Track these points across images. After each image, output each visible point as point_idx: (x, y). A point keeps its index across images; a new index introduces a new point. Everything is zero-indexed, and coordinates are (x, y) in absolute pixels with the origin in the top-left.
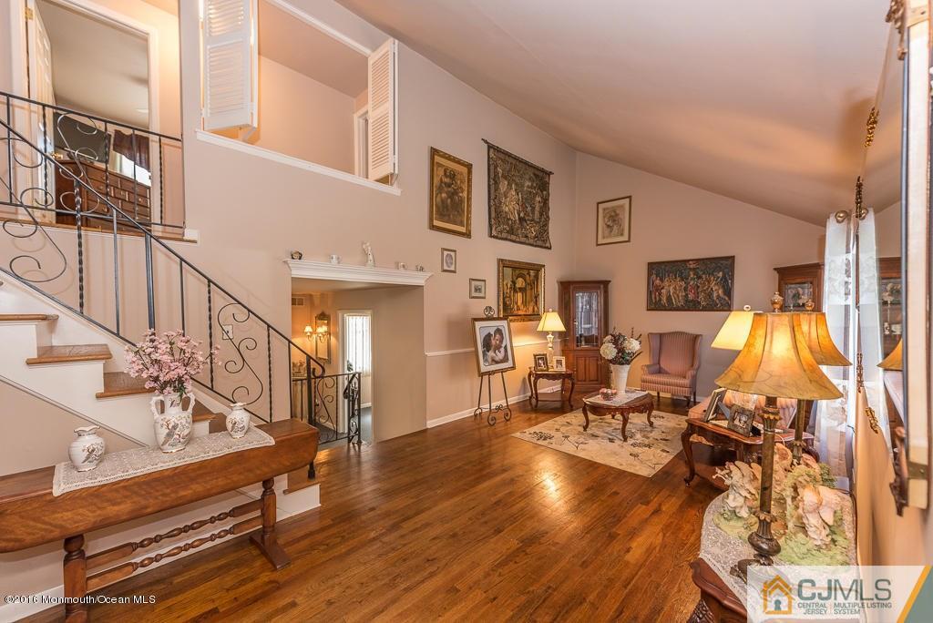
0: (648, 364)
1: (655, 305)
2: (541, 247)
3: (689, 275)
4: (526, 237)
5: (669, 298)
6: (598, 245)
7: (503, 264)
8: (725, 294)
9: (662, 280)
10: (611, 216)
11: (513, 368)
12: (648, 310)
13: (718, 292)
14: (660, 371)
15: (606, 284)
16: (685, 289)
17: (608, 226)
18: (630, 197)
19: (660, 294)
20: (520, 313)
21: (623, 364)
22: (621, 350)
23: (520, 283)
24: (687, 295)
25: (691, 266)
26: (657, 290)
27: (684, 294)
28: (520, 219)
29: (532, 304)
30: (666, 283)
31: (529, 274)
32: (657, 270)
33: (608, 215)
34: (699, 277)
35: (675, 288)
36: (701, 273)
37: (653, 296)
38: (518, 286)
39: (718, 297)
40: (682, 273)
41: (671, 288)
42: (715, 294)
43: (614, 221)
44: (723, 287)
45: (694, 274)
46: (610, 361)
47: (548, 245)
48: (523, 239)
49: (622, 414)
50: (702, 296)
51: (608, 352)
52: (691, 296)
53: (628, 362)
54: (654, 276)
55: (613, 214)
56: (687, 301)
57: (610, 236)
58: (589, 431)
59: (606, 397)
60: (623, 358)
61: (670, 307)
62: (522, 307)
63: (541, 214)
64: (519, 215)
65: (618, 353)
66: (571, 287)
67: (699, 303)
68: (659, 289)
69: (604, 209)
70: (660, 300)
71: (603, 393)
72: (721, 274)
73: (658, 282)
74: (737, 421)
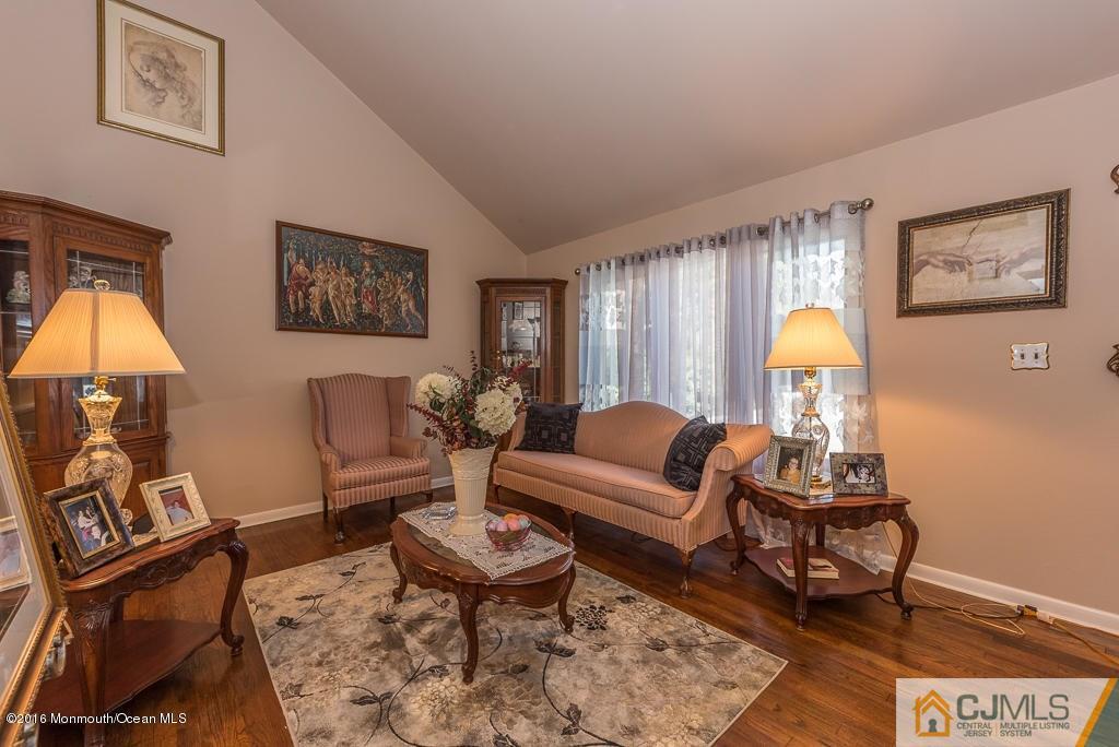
1: (295, 318)
3: (362, 268)
5: (326, 307)
8: (417, 309)
9: (309, 265)
10: (154, 57)
12: (278, 328)
13: (407, 304)
16: (357, 293)
19: (306, 296)
24: (359, 304)
25: (366, 251)
26: (299, 286)
27: (354, 301)
30: (319, 275)
32: (301, 242)
33: (146, 51)
35: (337, 288)
37: (291, 299)
39: (408, 312)
41: (330, 285)
42: (404, 308)
43: (168, 77)
45: (372, 267)
50: (384, 308)
54: (291, 255)
57: (153, 113)
67: (380, 321)
68: (303, 285)
70: (307, 308)
72: (410, 275)
73: (301, 268)
74: (851, 479)
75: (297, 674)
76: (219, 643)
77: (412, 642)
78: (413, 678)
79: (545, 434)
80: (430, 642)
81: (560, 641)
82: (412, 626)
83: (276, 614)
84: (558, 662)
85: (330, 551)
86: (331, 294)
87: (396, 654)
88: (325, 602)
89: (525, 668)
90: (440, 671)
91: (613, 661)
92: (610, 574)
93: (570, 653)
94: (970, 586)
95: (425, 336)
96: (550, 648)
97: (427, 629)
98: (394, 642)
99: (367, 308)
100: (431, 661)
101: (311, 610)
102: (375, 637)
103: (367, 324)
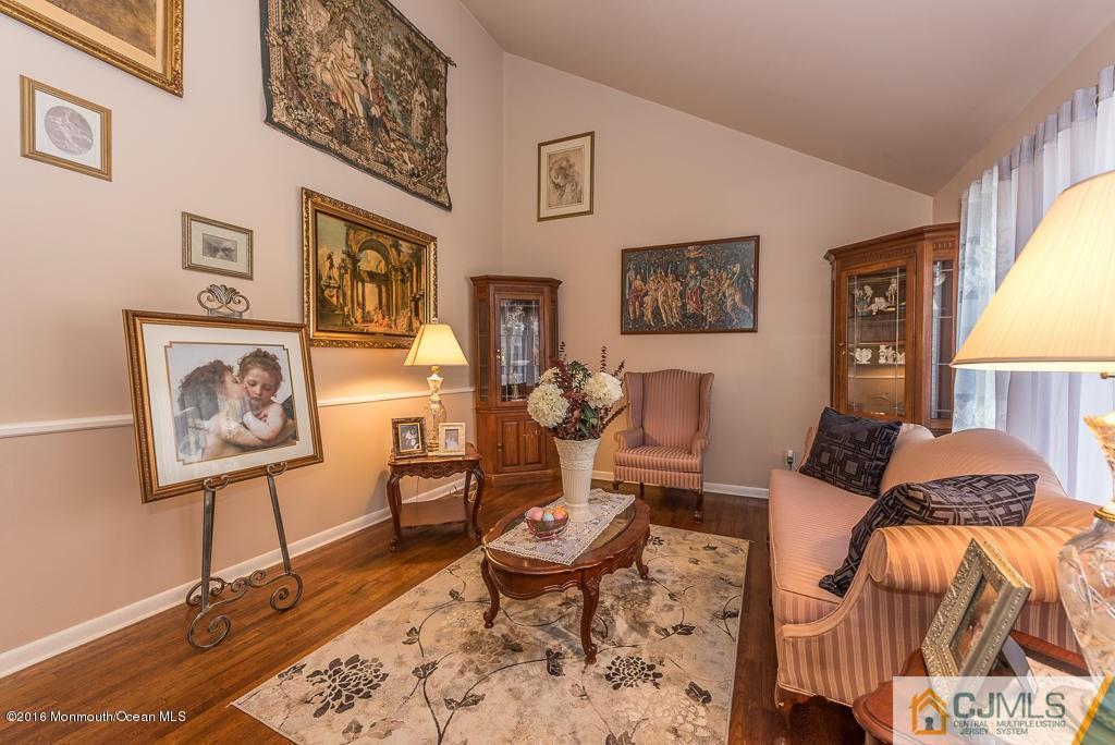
0: (625, 428)
1: (633, 325)
2: (427, 199)
3: (688, 271)
4: (387, 163)
5: (656, 312)
6: (540, 220)
7: (315, 206)
8: (744, 302)
9: (644, 280)
10: (561, 168)
11: (316, 458)
12: (622, 333)
13: (733, 297)
14: (643, 442)
15: (553, 284)
16: (682, 295)
17: (557, 186)
18: (592, 134)
19: (641, 305)
20: (372, 328)
21: (582, 437)
22: (579, 403)
23: (370, 261)
24: (684, 305)
25: (692, 255)
26: (636, 297)
27: (680, 304)
28: (370, 119)
29: (406, 312)
30: (652, 286)
31: (396, 246)
32: (639, 262)
33: (556, 166)
34: (704, 274)
35: (665, 294)
36: (706, 266)
37: (631, 309)
38: (364, 266)
39: (734, 306)
40: (677, 268)
41: (659, 293)
42: (729, 303)
43: (566, 176)
44: (742, 290)
45: (696, 269)
46: (555, 431)
47: (443, 199)
48: (382, 169)
49: (582, 586)
50: (708, 306)
51: (546, 408)
52: (691, 308)
53: (595, 433)
54: (631, 274)
55: (564, 164)
56: (685, 316)
57: (560, 204)
58: (500, 629)
59: (542, 531)
60: (583, 422)
61: (658, 328)
62: (377, 317)
63: (427, 133)
64: (367, 109)
65: (571, 410)
66: (492, 287)
67: (704, 318)
68: (640, 296)
69: (550, 156)
70: (642, 315)
71: (533, 523)
72: (737, 268)
73: (638, 283)
79: (825, 459)
86: (660, 300)
89: (517, 650)
96: (553, 659)
103: (692, 324)
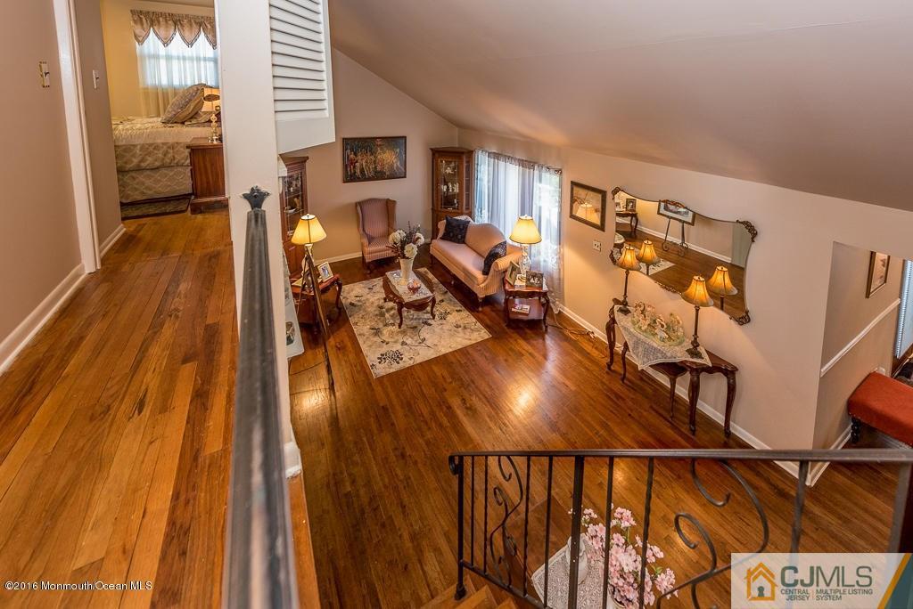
1: (350, 178)
3: (377, 150)
5: (362, 171)
8: (401, 165)
9: (355, 154)
12: (344, 182)
13: (397, 164)
16: (375, 162)
19: (354, 167)
24: (376, 167)
25: (378, 143)
26: (352, 164)
27: (373, 166)
30: (359, 157)
32: (351, 145)
34: (383, 152)
35: (366, 162)
36: (385, 149)
37: (348, 170)
39: (397, 167)
40: (371, 149)
41: (363, 161)
42: (395, 167)
44: (400, 160)
45: (381, 150)
50: (386, 167)
54: (349, 151)
56: (376, 172)
61: (364, 178)
67: (385, 173)
68: (353, 163)
70: (355, 172)
72: (398, 150)
73: (352, 156)
74: (532, 281)
75: (356, 320)
76: (336, 309)
77: (387, 315)
78: (386, 325)
79: (451, 234)
80: (392, 316)
81: (430, 321)
82: (388, 311)
83: (349, 301)
84: (426, 327)
85: (365, 278)
86: (364, 164)
87: (382, 318)
88: (362, 299)
89: (416, 327)
90: (393, 325)
91: (442, 329)
92: (460, 301)
93: (430, 325)
94: (584, 324)
95: (405, 177)
96: (426, 323)
97: (392, 312)
98: (382, 315)
99: (379, 168)
100: (392, 321)
101: (359, 301)
102: (377, 312)
103: (379, 176)
